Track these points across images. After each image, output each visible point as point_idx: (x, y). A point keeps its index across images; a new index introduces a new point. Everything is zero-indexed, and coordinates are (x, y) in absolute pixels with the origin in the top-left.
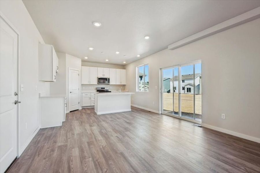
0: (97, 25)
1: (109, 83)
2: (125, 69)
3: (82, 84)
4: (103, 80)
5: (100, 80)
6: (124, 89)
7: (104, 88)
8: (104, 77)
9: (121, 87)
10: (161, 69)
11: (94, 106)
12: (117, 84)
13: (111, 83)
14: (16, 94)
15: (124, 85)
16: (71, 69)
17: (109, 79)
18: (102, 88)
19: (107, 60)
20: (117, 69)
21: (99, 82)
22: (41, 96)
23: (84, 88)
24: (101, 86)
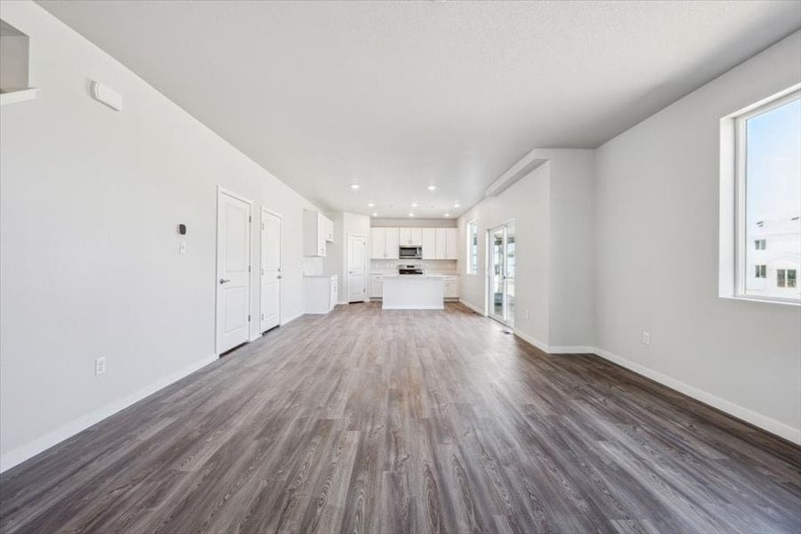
0: (355, 187)
1: (420, 257)
2: (456, 226)
3: (372, 260)
4: (409, 251)
5: (405, 252)
6: (455, 269)
7: (413, 267)
8: (412, 245)
10: (489, 230)
11: (381, 298)
12: (438, 258)
13: (425, 256)
14: (279, 270)
15: (455, 261)
16: (351, 234)
17: (420, 248)
18: (408, 267)
20: (438, 229)
21: (401, 256)
22: (306, 274)
23: (377, 265)
24: (406, 263)
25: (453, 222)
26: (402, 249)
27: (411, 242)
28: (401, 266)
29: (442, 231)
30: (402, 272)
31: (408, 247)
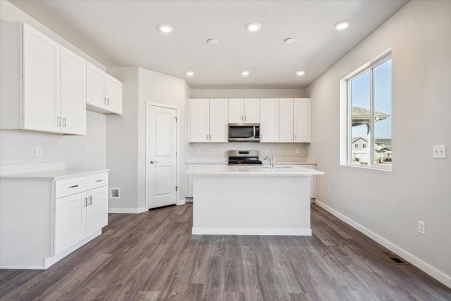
1: (257, 139)
3: (191, 143)
5: (235, 133)
6: (306, 156)
7: (247, 153)
8: (246, 122)
9: (297, 151)
12: (282, 141)
13: (264, 138)
15: (306, 145)
16: (152, 103)
17: (258, 127)
18: (241, 153)
19: (245, 74)
20: (281, 100)
21: (230, 137)
24: (238, 148)
25: (303, 90)
26: (232, 127)
27: (244, 118)
28: (230, 152)
29: (288, 103)
30: (233, 160)
31: (241, 125)
